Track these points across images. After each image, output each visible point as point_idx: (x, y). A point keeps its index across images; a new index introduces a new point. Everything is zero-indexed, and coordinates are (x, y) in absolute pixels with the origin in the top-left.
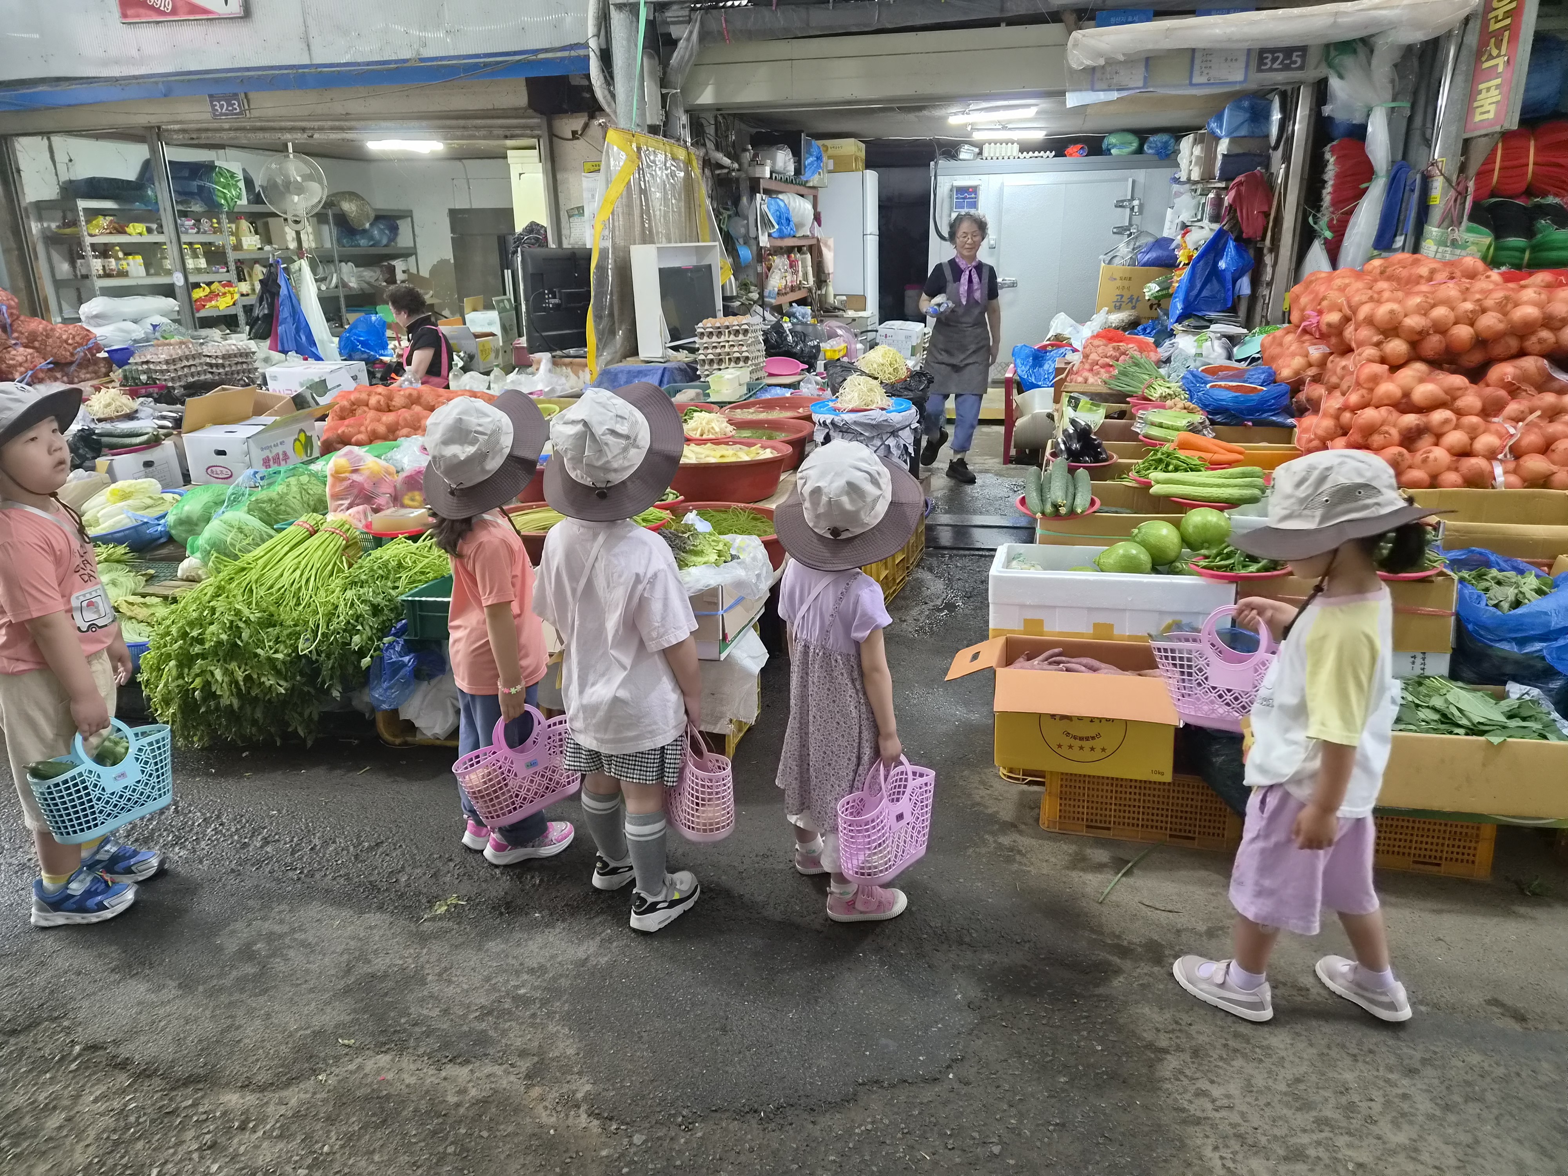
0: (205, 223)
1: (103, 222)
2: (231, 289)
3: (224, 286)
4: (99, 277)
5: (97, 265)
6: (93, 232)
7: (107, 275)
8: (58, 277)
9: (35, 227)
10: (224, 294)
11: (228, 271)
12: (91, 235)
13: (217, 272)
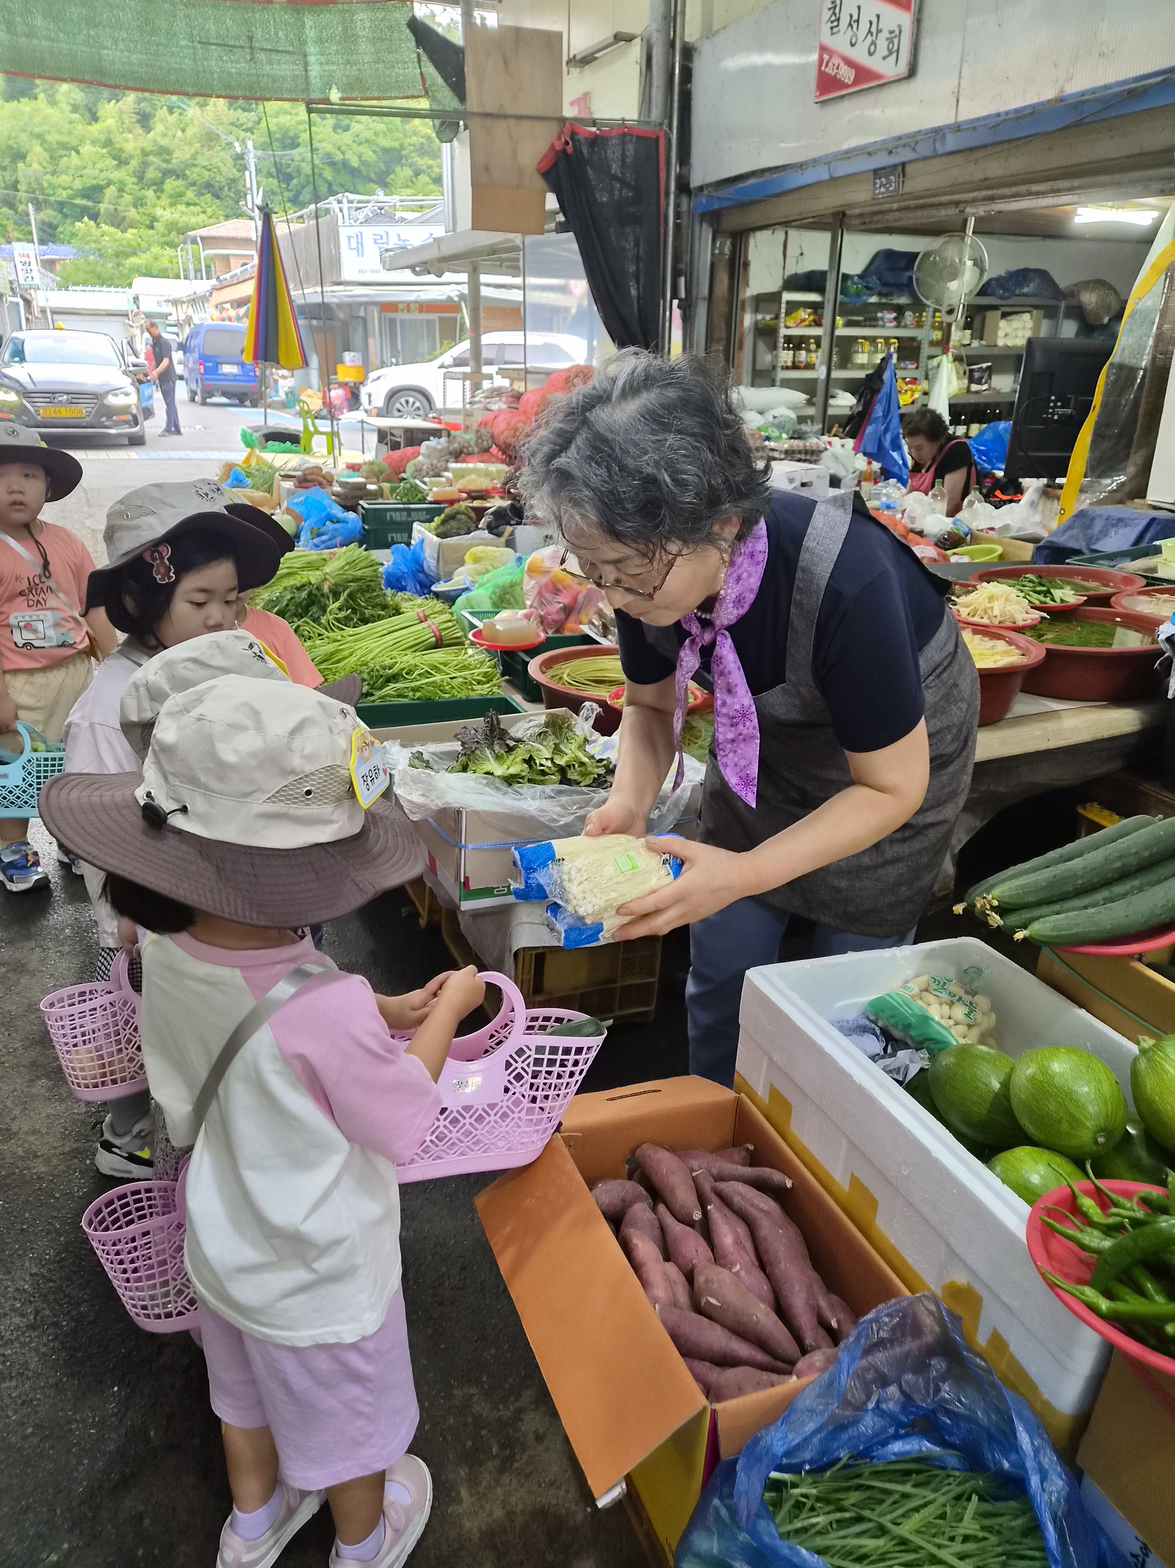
0: (909, 316)
1: (803, 314)
2: (914, 387)
3: (907, 383)
4: (783, 368)
5: (786, 356)
6: (788, 324)
7: (795, 366)
8: (759, 366)
9: (748, 320)
10: (906, 391)
11: (917, 368)
12: (787, 327)
13: (905, 369)
